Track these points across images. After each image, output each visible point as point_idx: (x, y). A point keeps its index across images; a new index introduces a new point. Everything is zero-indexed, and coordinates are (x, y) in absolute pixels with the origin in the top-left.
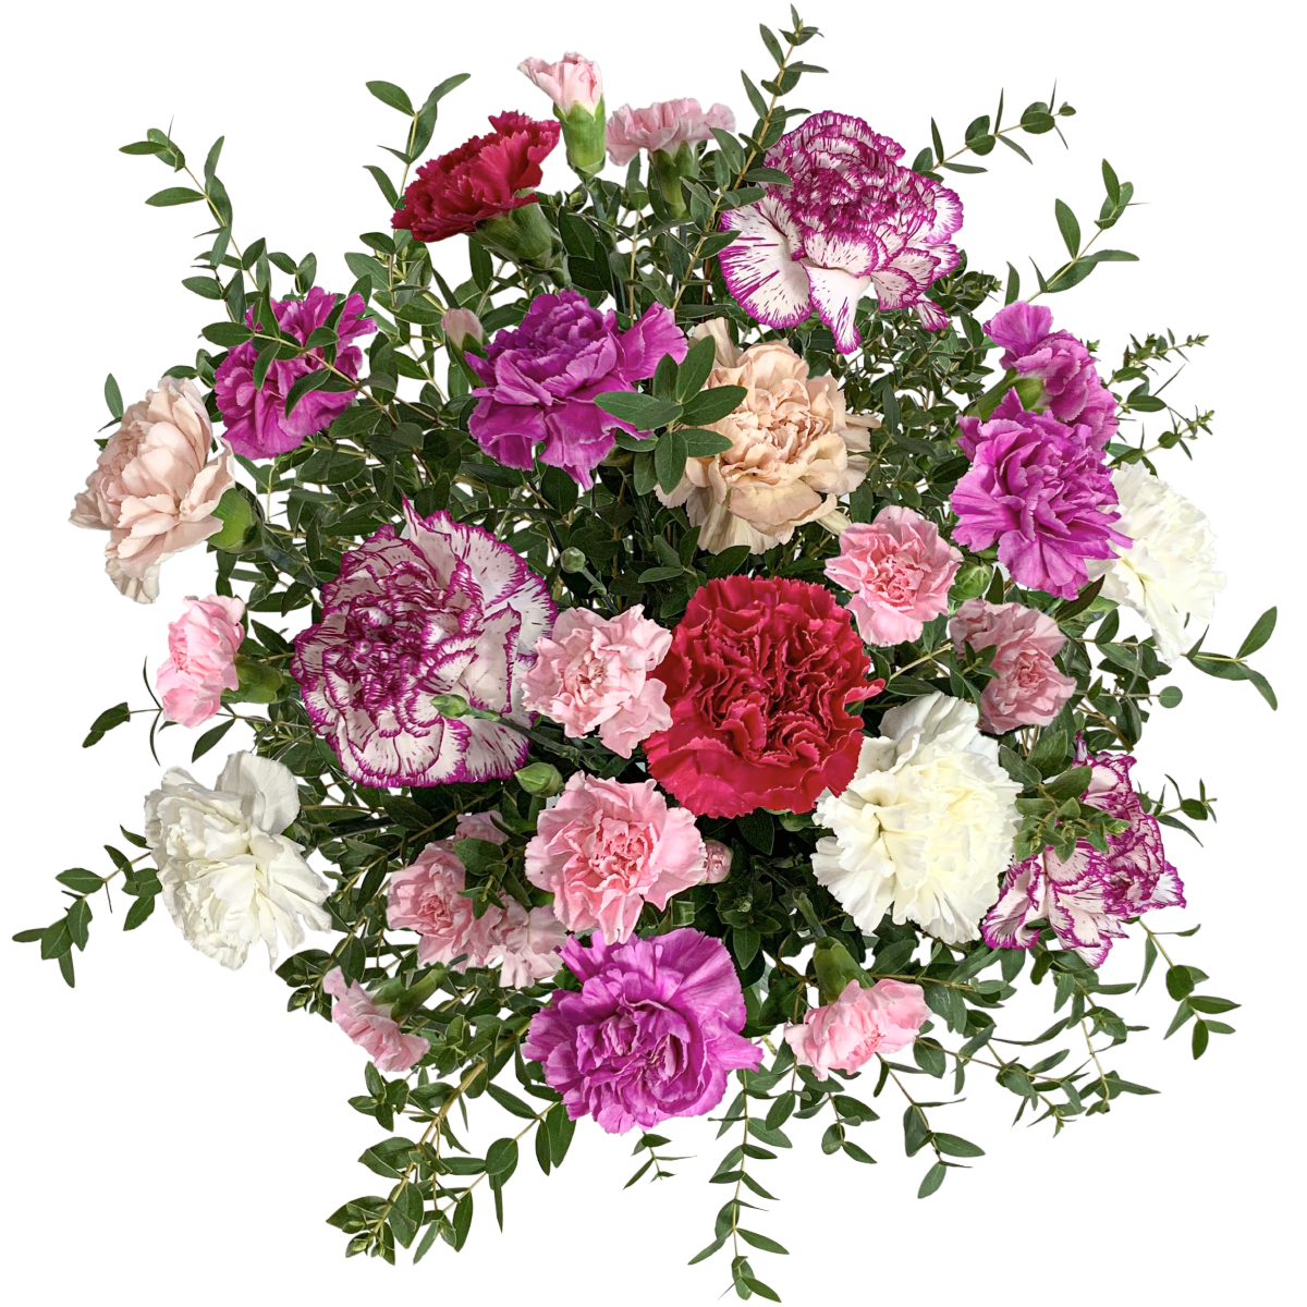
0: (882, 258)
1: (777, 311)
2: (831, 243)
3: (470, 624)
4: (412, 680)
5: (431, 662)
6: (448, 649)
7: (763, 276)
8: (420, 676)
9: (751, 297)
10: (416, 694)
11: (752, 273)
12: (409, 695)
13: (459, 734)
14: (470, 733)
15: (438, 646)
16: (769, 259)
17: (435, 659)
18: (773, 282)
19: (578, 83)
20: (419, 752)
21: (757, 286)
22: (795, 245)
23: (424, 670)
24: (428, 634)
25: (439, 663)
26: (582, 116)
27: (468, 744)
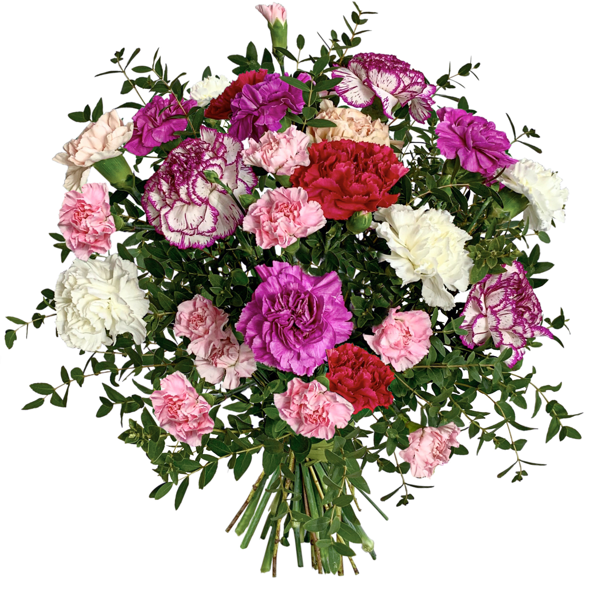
0: (402, 85)
1: (356, 101)
2: (380, 73)
3: (221, 154)
4: (196, 172)
5: (204, 165)
6: (211, 162)
7: (350, 87)
8: (199, 170)
9: (345, 94)
10: (197, 177)
11: (345, 85)
12: (194, 178)
13: (214, 213)
14: (218, 214)
15: (208, 161)
16: (353, 82)
17: (206, 164)
18: (354, 90)
19: (278, 10)
20: (196, 220)
21: (348, 91)
22: (364, 77)
23: (201, 168)
24: (204, 156)
25: (207, 166)
26: (279, 25)
27: (217, 220)
